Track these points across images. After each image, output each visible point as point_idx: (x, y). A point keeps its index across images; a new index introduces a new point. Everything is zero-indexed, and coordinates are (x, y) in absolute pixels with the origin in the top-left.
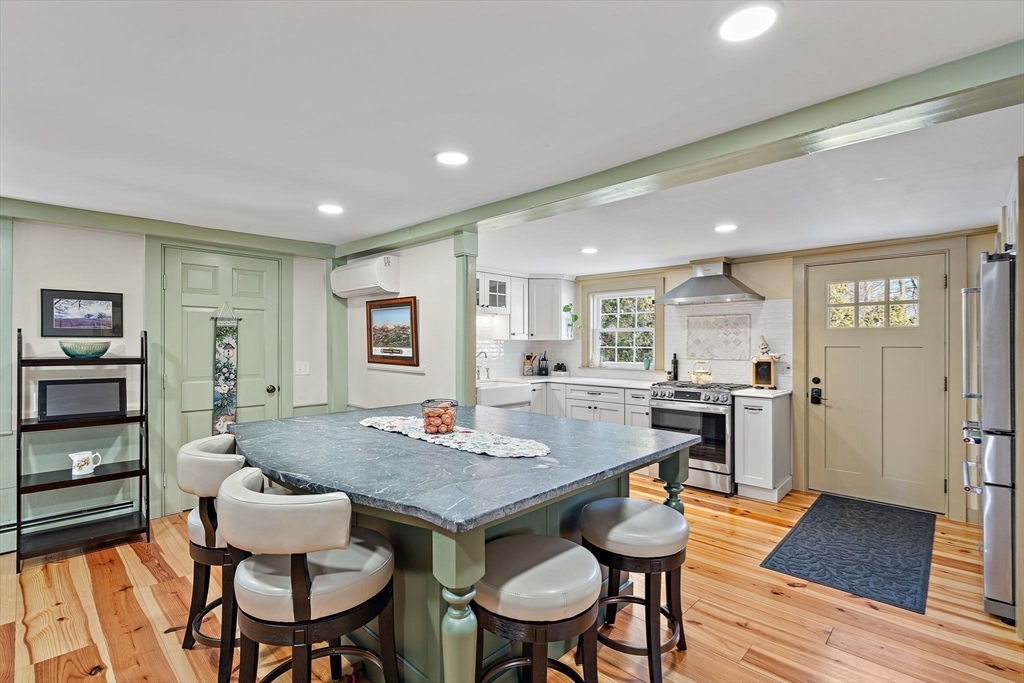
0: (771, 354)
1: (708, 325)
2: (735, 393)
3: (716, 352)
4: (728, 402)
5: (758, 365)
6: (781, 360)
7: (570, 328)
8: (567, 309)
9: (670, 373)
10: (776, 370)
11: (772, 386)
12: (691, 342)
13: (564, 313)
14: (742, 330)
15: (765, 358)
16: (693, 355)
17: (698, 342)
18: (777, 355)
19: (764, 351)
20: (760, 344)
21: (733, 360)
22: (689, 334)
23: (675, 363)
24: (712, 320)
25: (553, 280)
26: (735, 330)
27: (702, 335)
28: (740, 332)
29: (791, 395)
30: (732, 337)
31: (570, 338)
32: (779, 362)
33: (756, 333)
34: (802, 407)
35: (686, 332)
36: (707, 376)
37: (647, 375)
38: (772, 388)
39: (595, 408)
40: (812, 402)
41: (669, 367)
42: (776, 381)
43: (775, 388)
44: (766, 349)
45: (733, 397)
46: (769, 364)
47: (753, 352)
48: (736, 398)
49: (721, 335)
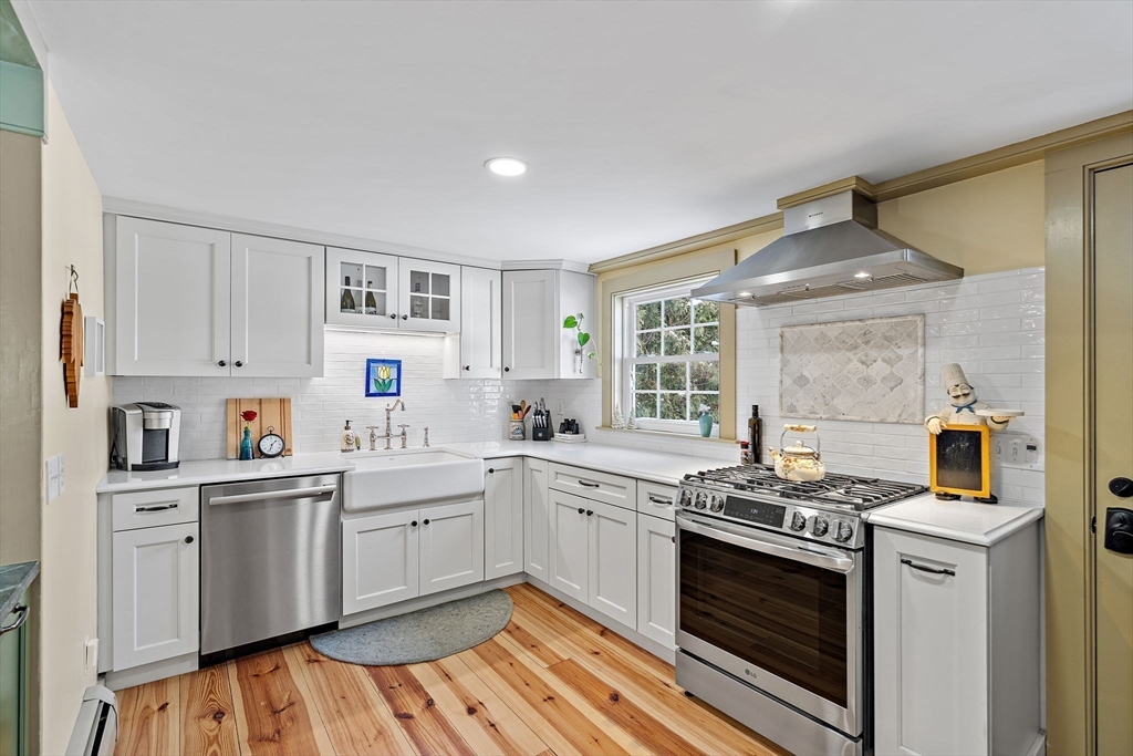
0: (981, 412)
1: (823, 343)
2: (875, 516)
3: (841, 403)
4: (852, 544)
5: (945, 439)
6: (1011, 426)
7: (578, 357)
8: (570, 322)
9: (745, 446)
10: (996, 452)
11: (985, 493)
12: (788, 381)
13: (564, 331)
14: (904, 352)
15: (963, 421)
16: (792, 409)
17: (802, 381)
18: (998, 414)
19: (962, 402)
20: (951, 384)
21: (882, 422)
22: (784, 364)
23: (757, 426)
24: (833, 331)
25: (543, 272)
26: (887, 354)
27: (814, 365)
28: (900, 358)
29: (1040, 521)
30: (879, 369)
31: (578, 376)
32: (1004, 432)
33: (939, 359)
34: (1078, 558)
35: (777, 361)
36: (810, 463)
37: (705, 447)
38: (983, 501)
39: (590, 513)
40: (1110, 545)
41: (744, 434)
42: (996, 478)
43: (993, 500)
44: (967, 398)
45: (869, 528)
46: (974, 437)
47: (931, 405)
48: (877, 532)
49: (856, 363)
